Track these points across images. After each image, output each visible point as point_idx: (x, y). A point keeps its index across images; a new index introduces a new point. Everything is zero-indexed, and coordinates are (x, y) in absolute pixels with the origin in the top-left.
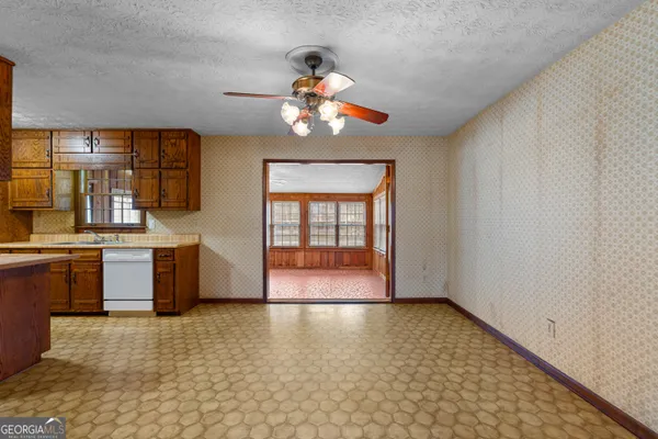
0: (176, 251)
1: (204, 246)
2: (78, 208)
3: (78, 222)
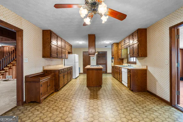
0: (131, 70)
1: (148, 70)
2: (127, 58)
3: (128, 61)
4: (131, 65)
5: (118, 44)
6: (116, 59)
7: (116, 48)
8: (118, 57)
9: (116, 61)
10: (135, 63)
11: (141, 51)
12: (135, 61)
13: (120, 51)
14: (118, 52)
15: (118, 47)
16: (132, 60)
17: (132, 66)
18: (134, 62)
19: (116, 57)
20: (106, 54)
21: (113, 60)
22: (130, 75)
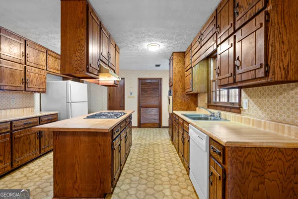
2: (209, 91)
3: (209, 101)
4: (222, 113)
5: (183, 54)
6: (179, 94)
7: (180, 64)
8: (184, 89)
9: (179, 100)
10: (236, 109)
11: (286, 48)
12: (234, 99)
13: (187, 73)
14: (183, 77)
15: (184, 63)
16: (224, 100)
17: (222, 117)
18: (233, 104)
19: (179, 90)
20: (161, 84)
21: (171, 97)
22: (224, 171)
